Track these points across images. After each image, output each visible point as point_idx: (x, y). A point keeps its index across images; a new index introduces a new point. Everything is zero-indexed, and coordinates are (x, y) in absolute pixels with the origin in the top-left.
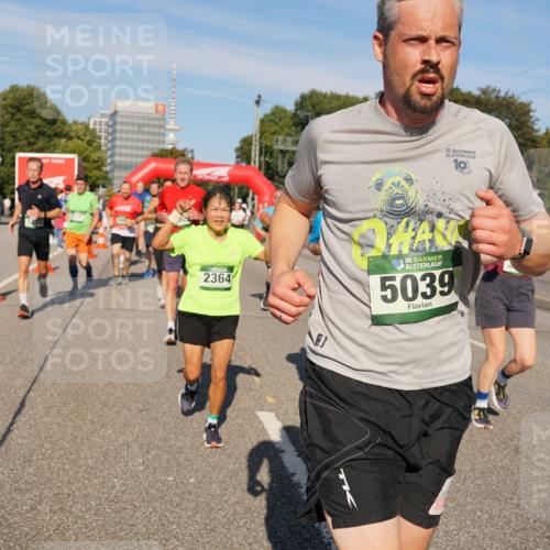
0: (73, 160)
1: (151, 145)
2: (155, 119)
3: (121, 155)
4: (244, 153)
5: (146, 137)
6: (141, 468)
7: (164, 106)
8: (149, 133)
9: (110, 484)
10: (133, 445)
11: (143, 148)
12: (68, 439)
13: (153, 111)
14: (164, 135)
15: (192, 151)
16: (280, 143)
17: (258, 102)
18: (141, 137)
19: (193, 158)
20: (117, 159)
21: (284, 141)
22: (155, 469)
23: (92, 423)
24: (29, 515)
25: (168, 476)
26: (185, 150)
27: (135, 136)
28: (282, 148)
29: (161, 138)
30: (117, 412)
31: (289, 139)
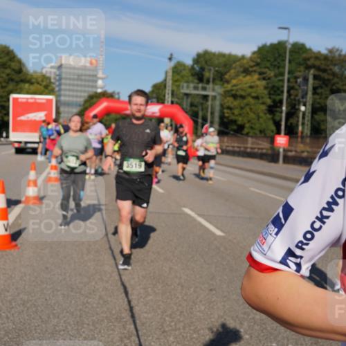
0: (51, 101)
1: (87, 89)
2: (89, 70)
3: (65, 96)
5: (83, 83)
8: (85, 80)
11: (81, 91)
12: (178, 313)
14: (96, 81)
15: (118, 94)
16: (185, 88)
17: (170, 59)
19: (119, 99)
20: (63, 98)
21: (188, 87)
23: (185, 300)
26: (114, 93)
27: (76, 82)
28: (186, 92)
29: (94, 84)
30: (195, 291)
31: (192, 85)
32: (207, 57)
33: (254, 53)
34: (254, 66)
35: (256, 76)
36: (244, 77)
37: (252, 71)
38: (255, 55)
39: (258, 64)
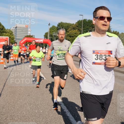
0: (8, 38)
1: (25, 34)
2: (25, 28)
3: (18, 37)
4: (46, 36)
5: (23, 33)
6: (29, 109)
7: (28, 25)
8: (24, 32)
9: (23, 113)
10: (27, 103)
11: (23, 35)
12: (12, 102)
13: (25, 27)
14: (28, 32)
15: (34, 36)
16: (54, 34)
17: (49, 25)
18: (22, 32)
19: (34, 37)
20: (17, 37)
21: (55, 34)
22: (33, 109)
23: (17, 99)
24: (5, 120)
25: (36, 110)
26: (33, 35)
28: (54, 35)
29: (27, 33)
30: (22, 96)
31: (56, 33)
32: (62, 24)
33: (76, 23)
34: (76, 27)
35: (77, 30)
36: (73, 30)
37: (76, 29)
38: (77, 24)
39: (77, 26)
